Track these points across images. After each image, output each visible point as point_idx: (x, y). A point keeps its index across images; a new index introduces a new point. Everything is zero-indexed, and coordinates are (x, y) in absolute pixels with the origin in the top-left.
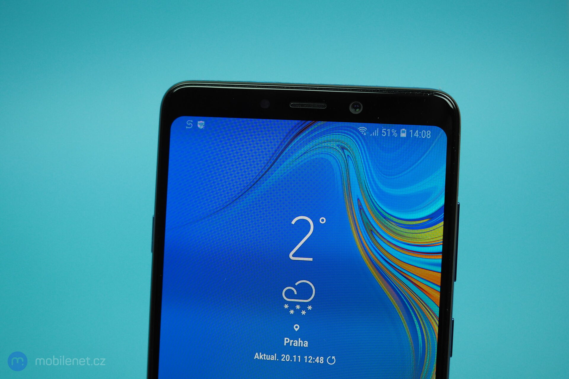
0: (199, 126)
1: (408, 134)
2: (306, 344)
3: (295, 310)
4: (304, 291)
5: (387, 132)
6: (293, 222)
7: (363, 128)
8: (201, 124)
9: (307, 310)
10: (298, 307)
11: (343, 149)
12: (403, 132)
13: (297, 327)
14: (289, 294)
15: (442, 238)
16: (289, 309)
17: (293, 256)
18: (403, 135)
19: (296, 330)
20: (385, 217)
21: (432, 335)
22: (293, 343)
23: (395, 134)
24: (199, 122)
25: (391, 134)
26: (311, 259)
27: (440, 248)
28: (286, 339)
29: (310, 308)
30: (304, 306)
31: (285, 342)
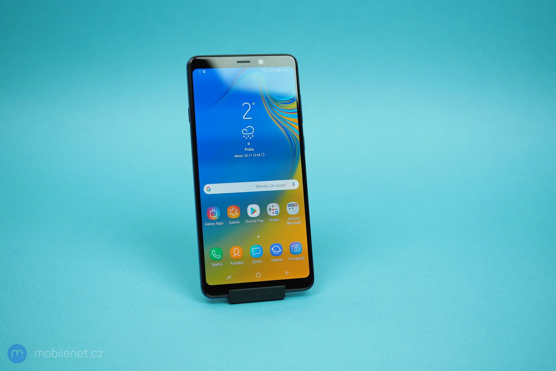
0: (203, 72)
1: (280, 70)
2: (253, 150)
3: (247, 137)
4: (250, 130)
5: (273, 70)
6: (243, 105)
7: (264, 69)
8: (204, 71)
9: (252, 137)
10: (248, 136)
11: (258, 77)
12: (278, 69)
13: (249, 144)
14: (245, 132)
15: (297, 106)
16: (245, 137)
17: (244, 117)
18: (279, 71)
19: (249, 145)
20: (276, 101)
21: (298, 142)
22: (248, 150)
23: (276, 71)
24: (203, 71)
25: (274, 70)
26: (251, 118)
27: (296, 110)
28: (245, 148)
29: (253, 136)
30: (250, 136)
31: (245, 150)
